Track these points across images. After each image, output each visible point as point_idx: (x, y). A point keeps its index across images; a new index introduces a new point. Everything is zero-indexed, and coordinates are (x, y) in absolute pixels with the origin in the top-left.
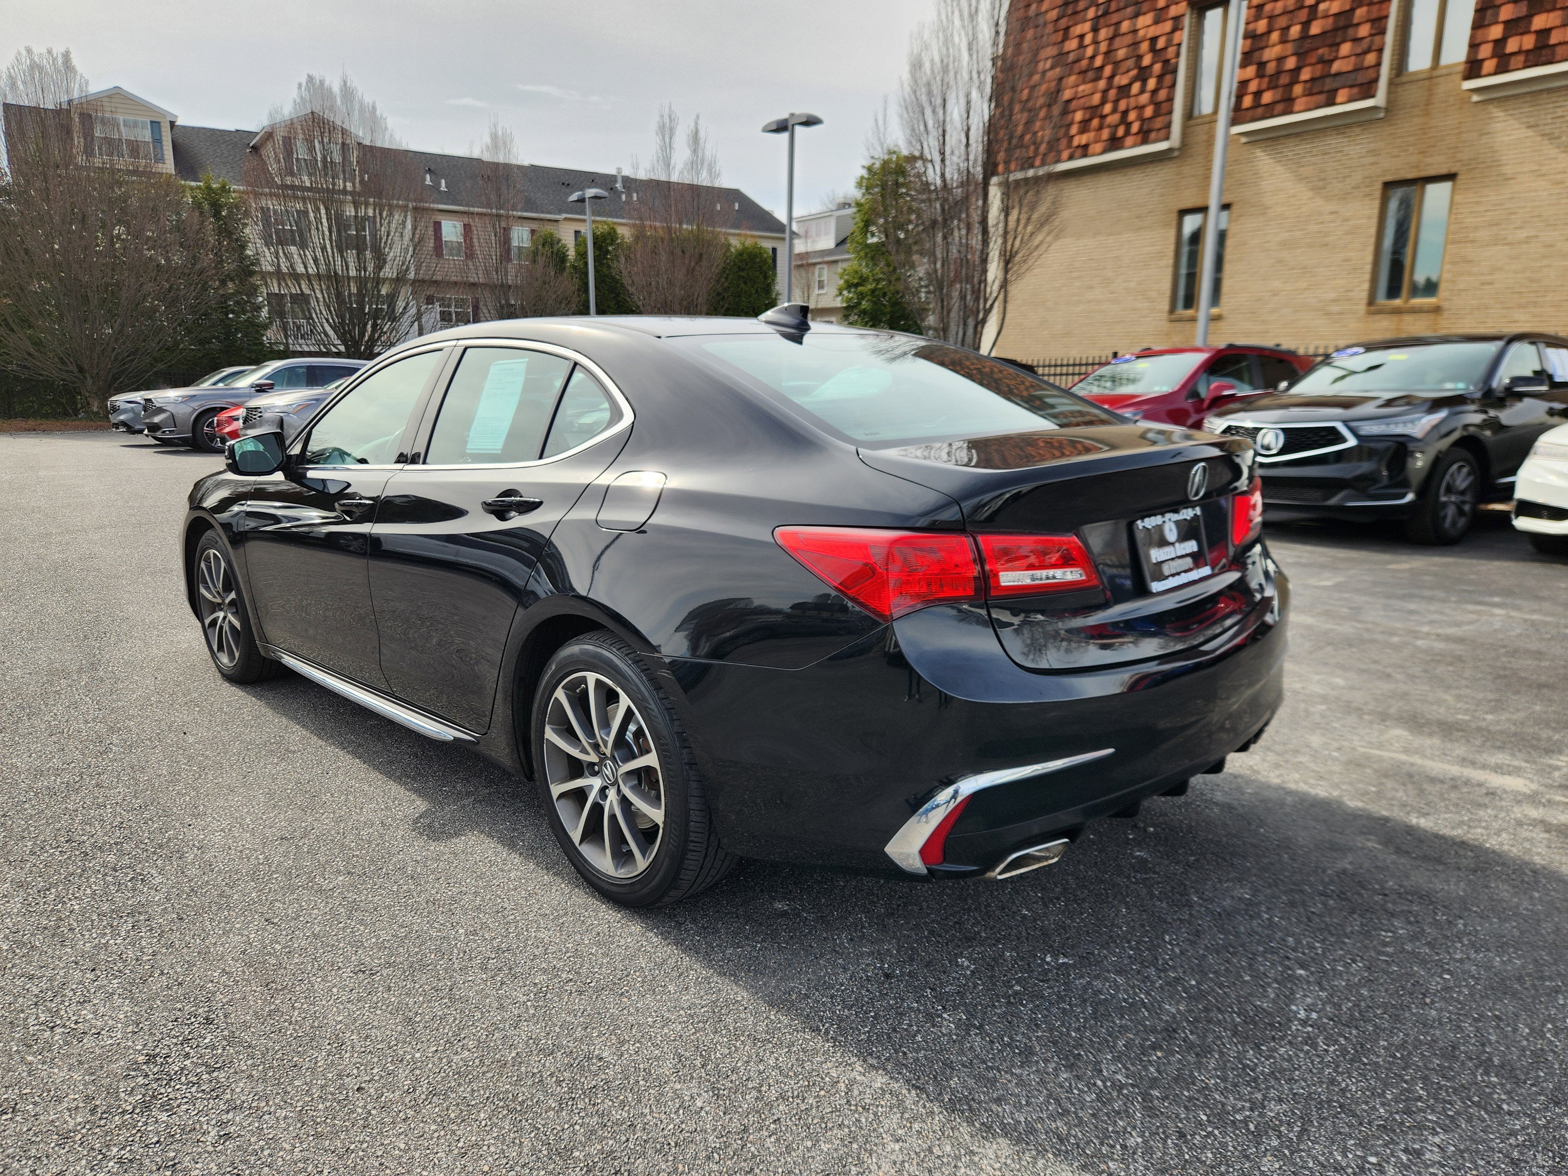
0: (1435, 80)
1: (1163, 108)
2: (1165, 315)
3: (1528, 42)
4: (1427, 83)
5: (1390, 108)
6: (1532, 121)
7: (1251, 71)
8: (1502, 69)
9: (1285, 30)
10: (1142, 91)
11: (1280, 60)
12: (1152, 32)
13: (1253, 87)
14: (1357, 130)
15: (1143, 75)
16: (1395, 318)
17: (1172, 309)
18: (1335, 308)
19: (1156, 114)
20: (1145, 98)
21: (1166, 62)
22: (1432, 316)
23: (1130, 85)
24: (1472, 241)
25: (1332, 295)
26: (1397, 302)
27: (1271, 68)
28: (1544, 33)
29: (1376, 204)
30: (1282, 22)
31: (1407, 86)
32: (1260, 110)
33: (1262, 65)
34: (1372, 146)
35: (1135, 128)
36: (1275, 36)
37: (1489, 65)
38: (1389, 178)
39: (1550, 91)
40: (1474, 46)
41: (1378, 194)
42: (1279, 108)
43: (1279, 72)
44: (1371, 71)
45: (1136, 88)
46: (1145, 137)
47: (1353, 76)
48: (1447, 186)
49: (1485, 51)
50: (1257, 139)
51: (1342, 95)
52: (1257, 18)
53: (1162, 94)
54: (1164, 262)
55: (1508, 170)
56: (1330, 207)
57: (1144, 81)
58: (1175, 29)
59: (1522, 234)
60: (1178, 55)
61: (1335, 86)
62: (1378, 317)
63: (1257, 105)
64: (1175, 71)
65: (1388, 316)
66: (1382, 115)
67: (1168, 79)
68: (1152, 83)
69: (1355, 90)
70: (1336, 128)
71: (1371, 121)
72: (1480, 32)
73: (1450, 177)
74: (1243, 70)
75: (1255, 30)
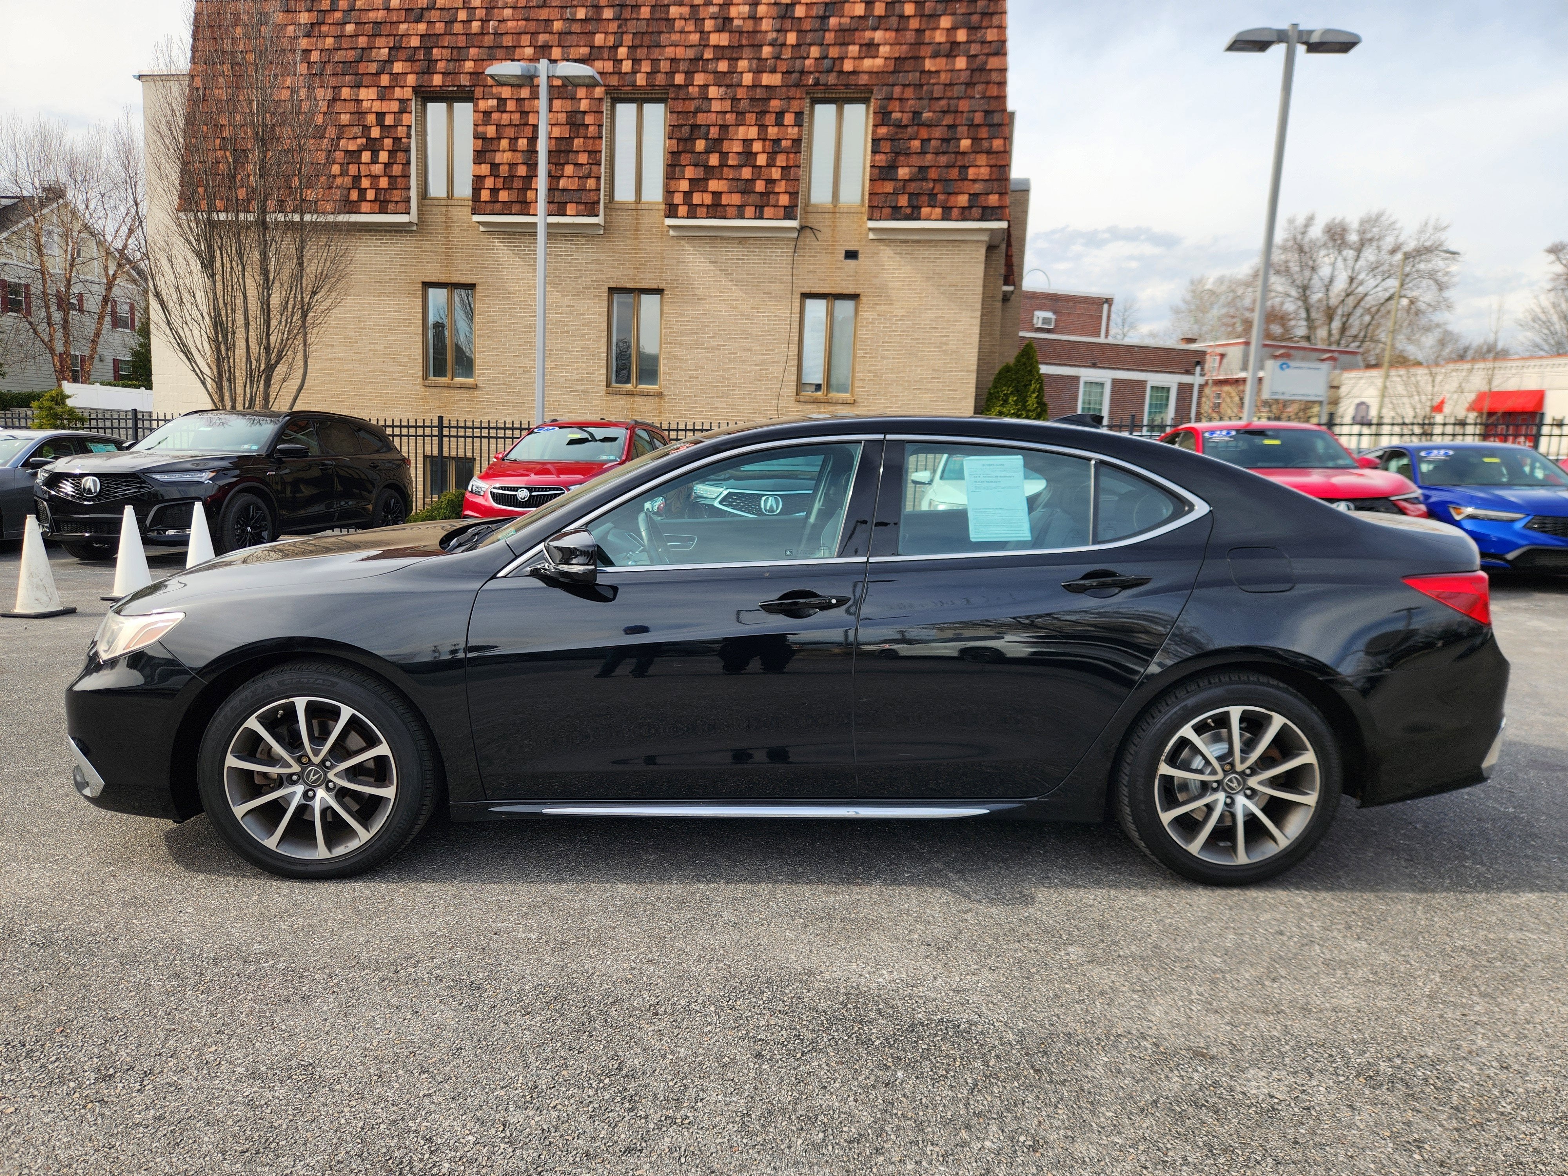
0: (641, 212)
1: (399, 182)
2: (419, 380)
3: (708, 199)
4: (634, 213)
5: (607, 227)
6: (713, 258)
7: (485, 169)
8: (692, 215)
9: (513, 140)
10: (374, 161)
11: (512, 165)
12: (377, 106)
13: (489, 183)
14: (583, 240)
15: (373, 146)
16: (630, 399)
17: (425, 377)
18: (581, 388)
19: (392, 187)
20: (377, 169)
21: (397, 140)
22: (657, 399)
23: (360, 151)
24: (680, 344)
25: (576, 376)
26: (629, 386)
27: (504, 170)
28: (717, 195)
29: (605, 304)
30: (510, 132)
31: (619, 212)
32: (498, 206)
33: (495, 166)
34: (596, 256)
35: (370, 195)
36: (504, 143)
37: (683, 210)
38: (613, 285)
39: (722, 238)
40: (669, 192)
41: (605, 296)
42: (516, 208)
43: (512, 176)
44: (592, 193)
45: (366, 156)
46: (382, 206)
47: (578, 194)
48: (657, 297)
49: (678, 199)
50: (493, 230)
51: (571, 208)
52: (486, 123)
53: (397, 170)
54: (412, 329)
55: (699, 292)
56: (566, 301)
57: (375, 153)
58: (402, 111)
59: (714, 343)
60: (409, 136)
61: (563, 199)
62: (615, 397)
63: (494, 200)
64: (407, 151)
65: (624, 397)
66: (602, 232)
67: (400, 156)
68: (383, 156)
69: (582, 207)
70: (564, 235)
71: (594, 236)
72: (673, 182)
73: (659, 291)
74: (477, 166)
75: (486, 133)
